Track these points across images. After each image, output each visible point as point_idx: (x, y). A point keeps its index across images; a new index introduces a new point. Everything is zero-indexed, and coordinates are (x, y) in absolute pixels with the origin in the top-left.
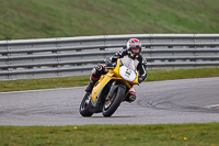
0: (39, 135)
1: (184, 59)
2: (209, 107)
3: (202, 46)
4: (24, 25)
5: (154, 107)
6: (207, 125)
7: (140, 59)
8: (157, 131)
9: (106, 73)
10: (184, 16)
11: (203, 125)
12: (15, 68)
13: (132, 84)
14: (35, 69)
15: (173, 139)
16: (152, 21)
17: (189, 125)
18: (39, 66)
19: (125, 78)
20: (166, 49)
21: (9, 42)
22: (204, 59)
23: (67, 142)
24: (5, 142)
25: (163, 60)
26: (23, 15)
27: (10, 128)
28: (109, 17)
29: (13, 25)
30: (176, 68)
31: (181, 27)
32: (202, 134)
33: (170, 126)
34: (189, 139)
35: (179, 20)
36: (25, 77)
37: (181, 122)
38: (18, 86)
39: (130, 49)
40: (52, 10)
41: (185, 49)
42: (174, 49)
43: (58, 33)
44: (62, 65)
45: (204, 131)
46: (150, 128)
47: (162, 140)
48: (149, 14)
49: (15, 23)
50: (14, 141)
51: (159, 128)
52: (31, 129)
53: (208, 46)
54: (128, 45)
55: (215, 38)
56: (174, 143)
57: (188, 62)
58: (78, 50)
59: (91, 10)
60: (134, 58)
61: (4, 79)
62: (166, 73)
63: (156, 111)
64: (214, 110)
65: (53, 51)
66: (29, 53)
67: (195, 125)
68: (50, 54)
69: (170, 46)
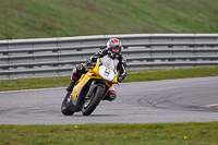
0: (40, 134)
1: (184, 59)
2: (209, 106)
3: (202, 46)
4: (25, 25)
5: (154, 106)
6: (207, 124)
7: (120, 59)
8: (157, 130)
9: (85, 72)
10: (185, 16)
11: (203, 124)
12: (16, 67)
13: (111, 83)
14: (36, 69)
15: (173, 138)
16: (152, 21)
17: (189, 124)
18: (40, 65)
19: (104, 77)
20: (167, 48)
21: (10, 41)
22: (204, 59)
23: (68, 141)
24: (6, 141)
25: (163, 59)
26: (24, 15)
27: (11, 127)
28: (110, 17)
29: (14, 25)
30: (176, 68)
31: (181, 27)
32: (202, 133)
33: (171, 125)
34: (189, 138)
35: (179, 20)
36: (26, 76)
37: (181, 121)
38: (19, 85)
39: (110, 49)
40: (53, 10)
41: (185, 48)
42: (174, 48)
43: (58, 32)
44: (63, 64)
45: (204, 130)
46: (150, 127)
47: (162, 139)
48: (149, 14)
49: (16, 23)
50: (15, 140)
51: (159, 126)
52: (32, 128)
53: (208, 45)
54: (108, 45)
55: (215, 38)
56: (174, 142)
57: (188, 62)
58: (79, 49)
59: (92, 10)
60: (113, 58)
61: (5, 78)
62: (167, 73)
63: (156, 110)
64: (214, 109)
65: (54, 51)
66: (30, 52)
67: (196, 124)
68: (50, 53)
69: (170, 46)
